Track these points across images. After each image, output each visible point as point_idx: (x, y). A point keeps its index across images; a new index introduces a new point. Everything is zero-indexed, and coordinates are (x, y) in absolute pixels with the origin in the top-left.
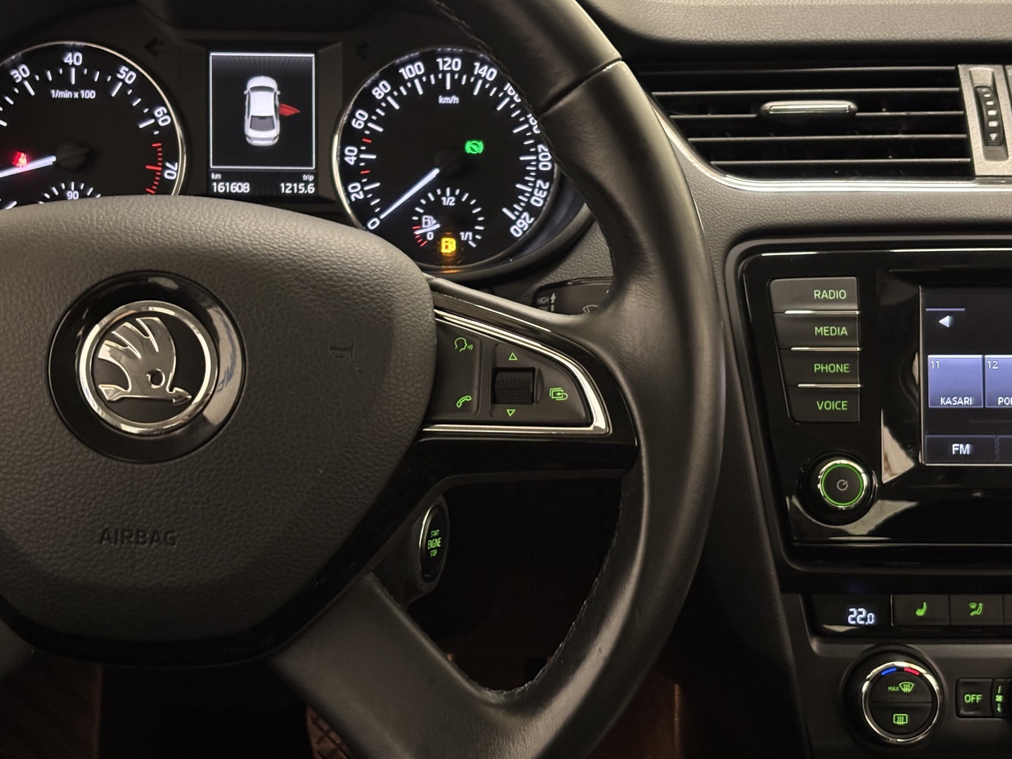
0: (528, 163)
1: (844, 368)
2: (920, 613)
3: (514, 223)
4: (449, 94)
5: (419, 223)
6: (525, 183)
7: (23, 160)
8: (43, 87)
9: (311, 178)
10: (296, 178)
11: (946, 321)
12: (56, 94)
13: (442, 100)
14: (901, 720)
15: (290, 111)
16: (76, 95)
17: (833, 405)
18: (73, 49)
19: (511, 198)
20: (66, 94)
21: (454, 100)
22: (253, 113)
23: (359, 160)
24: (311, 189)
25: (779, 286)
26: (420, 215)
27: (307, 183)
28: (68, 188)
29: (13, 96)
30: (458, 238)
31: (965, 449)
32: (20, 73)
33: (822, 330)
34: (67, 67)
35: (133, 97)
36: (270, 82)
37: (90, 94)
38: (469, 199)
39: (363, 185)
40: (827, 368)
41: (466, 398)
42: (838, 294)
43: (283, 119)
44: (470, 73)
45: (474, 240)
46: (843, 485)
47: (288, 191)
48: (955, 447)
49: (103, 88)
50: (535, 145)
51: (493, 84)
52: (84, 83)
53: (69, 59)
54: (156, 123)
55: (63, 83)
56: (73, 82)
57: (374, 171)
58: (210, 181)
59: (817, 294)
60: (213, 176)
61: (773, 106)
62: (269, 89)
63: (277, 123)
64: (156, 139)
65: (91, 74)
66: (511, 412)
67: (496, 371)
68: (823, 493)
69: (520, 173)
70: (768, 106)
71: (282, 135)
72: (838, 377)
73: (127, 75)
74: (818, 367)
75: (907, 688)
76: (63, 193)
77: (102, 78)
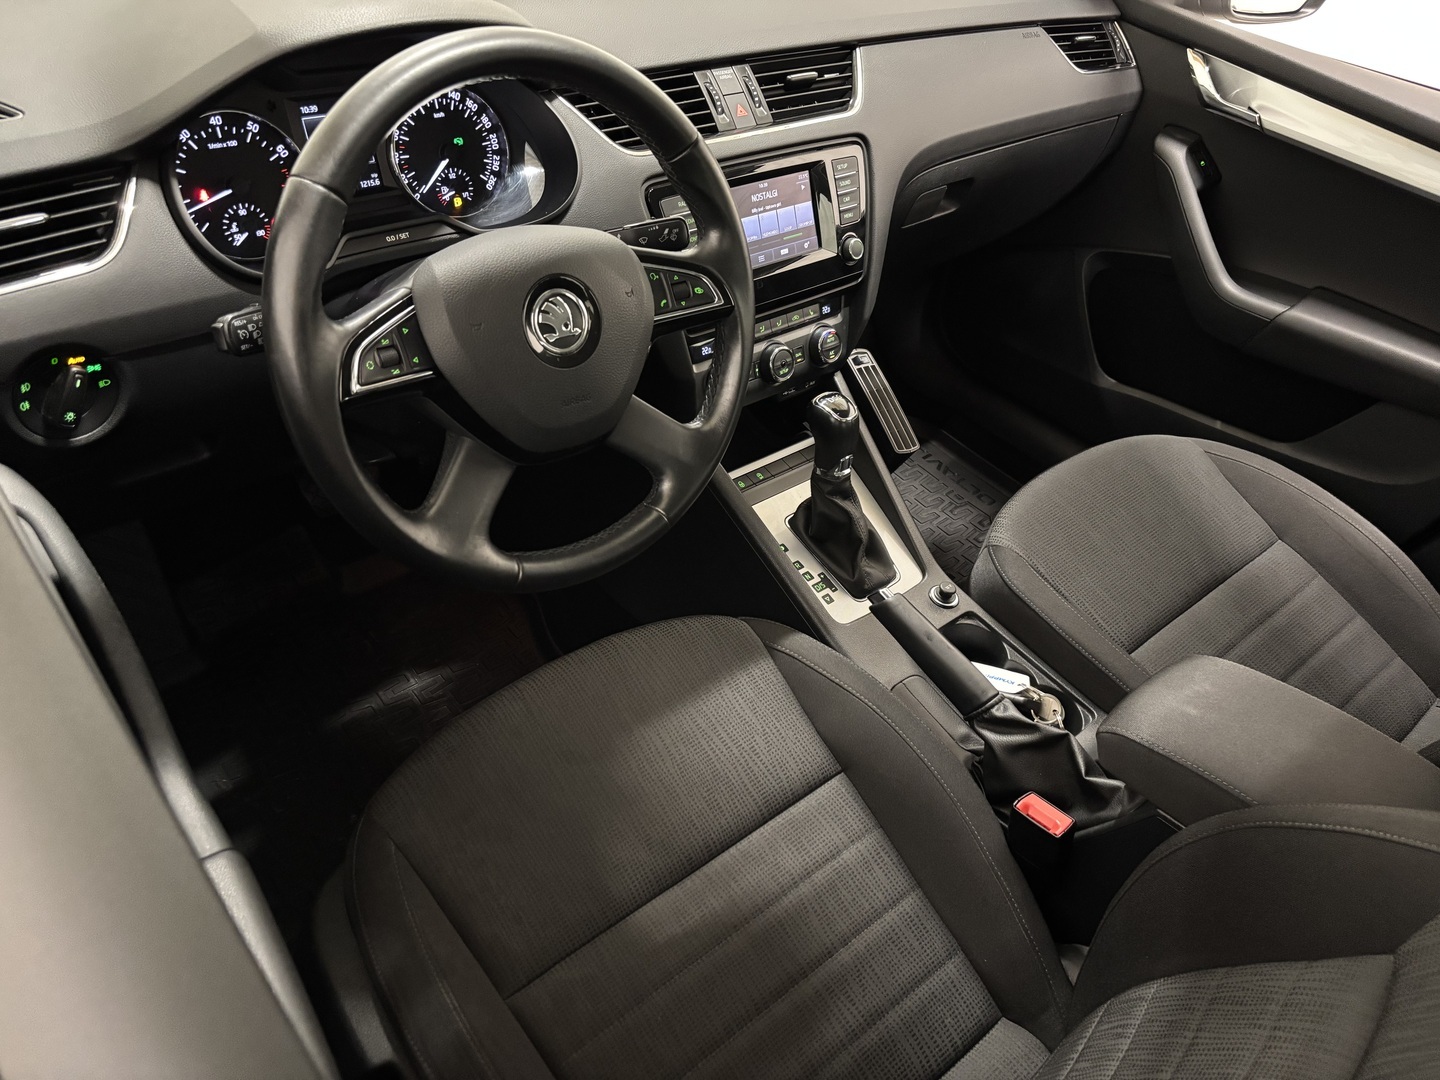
0: (486, 146)
3: (487, 182)
4: (438, 111)
5: (440, 191)
6: (488, 158)
7: (204, 195)
8: (200, 142)
9: (376, 175)
12: (212, 146)
13: (436, 116)
16: (225, 145)
18: (215, 115)
19: (483, 168)
20: (218, 146)
21: (442, 115)
24: (378, 182)
26: (440, 187)
27: (374, 179)
28: (238, 208)
29: (184, 152)
30: (461, 197)
32: (184, 136)
34: (213, 127)
35: (261, 141)
37: (233, 143)
38: (462, 173)
41: (664, 301)
45: (470, 196)
47: (365, 186)
49: (241, 138)
50: (488, 135)
51: (460, 102)
52: (227, 136)
53: (213, 121)
54: (279, 156)
55: (216, 140)
56: (220, 136)
64: (282, 166)
65: (230, 130)
66: (683, 304)
69: (483, 152)
73: (253, 127)
76: (236, 211)
77: (238, 131)
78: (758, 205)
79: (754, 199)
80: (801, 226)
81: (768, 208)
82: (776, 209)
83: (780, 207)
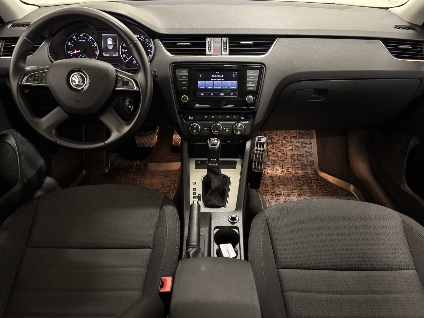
1: (186, 82)
2: (198, 117)
7: (76, 51)
8: (78, 40)
10: (116, 54)
11: (201, 76)
14: (195, 131)
15: (114, 43)
16: (83, 41)
17: (184, 88)
20: (81, 41)
22: (109, 44)
23: (124, 51)
24: (118, 55)
25: (177, 71)
28: (83, 55)
29: (73, 41)
31: (203, 94)
32: (74, 38)
33: (183, 77)
34: (81, 37)
35: (91, 41)
36: (111, 39)
39: (125, 55)
40: (184, 82)
41: (120, 85)
42: (185, 72)
43: (113, 45)
44: (140, 38)
46: (185, 99)
47: (114, 56)
48: (202, 94)
49: (86, 40)
50: (150, 49)
51: (144, 39)
52: (84, 39)
53: (81, 35)
54: (94, 45)
55: (81, 40)
57: (127, 53)
58: (103, 54)
59: (182, 72)
60: (104, 53)
61: (178, 44)
62: (111, 40)
63: (112, 45)
64: (95, 48)
65: (85, 38)
66: (125, 87)
67: (123, 81)
68: (182, 100)
70: (177, 44)
71: (113, 47)
72: (185, 84)
73: (90, 38)
74: (182, 82)
75: (195, 127)
76: (82, 56)
77: (86, 38)
78: (214, 78)
79: (213, 76)
80: (231, 88)
81: (218, 80)
82: (221, 81)
83: (223, 81)
